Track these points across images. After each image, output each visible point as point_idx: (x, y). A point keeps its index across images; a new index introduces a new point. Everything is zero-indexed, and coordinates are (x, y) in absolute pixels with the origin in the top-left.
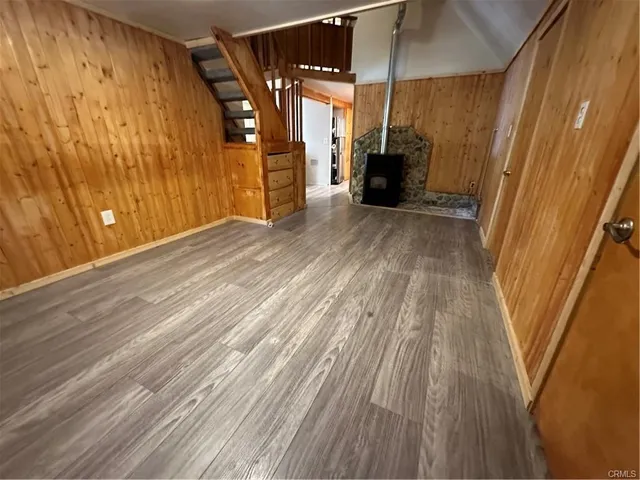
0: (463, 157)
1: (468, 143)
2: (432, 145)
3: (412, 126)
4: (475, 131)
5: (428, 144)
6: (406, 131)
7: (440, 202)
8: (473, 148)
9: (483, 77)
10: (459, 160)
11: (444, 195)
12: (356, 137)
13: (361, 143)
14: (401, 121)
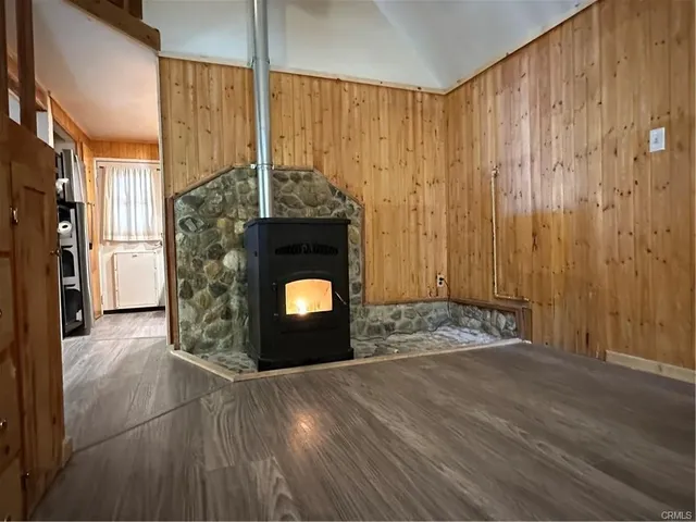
0: (417, 231)
1: (421, 205)
2: (362, 208)
3: (318, 166)
4: (426, 185)
5: (356, 207)
6: (309, 178)
7: (398, 324)
8: (428, 215)
9: (419, 96)
10: (413, 237)
11: (402, 307)
12: (179, 187)
13: (197, 203)
14: (295, 156)
